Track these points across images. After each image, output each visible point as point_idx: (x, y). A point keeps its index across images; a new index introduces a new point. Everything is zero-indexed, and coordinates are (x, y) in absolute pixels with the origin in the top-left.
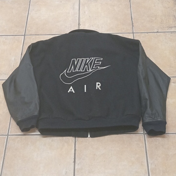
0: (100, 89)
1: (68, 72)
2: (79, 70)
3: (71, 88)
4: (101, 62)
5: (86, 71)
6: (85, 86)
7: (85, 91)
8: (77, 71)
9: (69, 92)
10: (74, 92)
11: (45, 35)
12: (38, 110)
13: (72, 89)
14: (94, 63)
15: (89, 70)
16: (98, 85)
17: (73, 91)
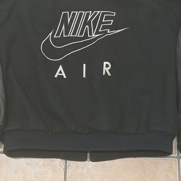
0: (109, 74)
3: (61, 68)
4: (112, 21)
6: (84, 65)
7: (84, 76)
9: (56, 76)
10: (65, 77)
12: (3, 115)
13: (62, 71)
16: (107, 66)
17: (63, 74)
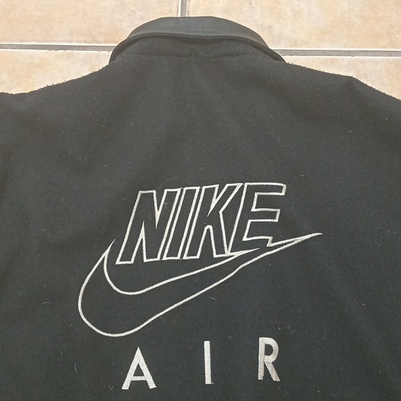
1: (118, 262)
2: (173, 252)
4: (279, 211)
5: (207, 258)
8: (165, 258)
11: (21, 47)
14: (247, 214)
15: (220, 250)
